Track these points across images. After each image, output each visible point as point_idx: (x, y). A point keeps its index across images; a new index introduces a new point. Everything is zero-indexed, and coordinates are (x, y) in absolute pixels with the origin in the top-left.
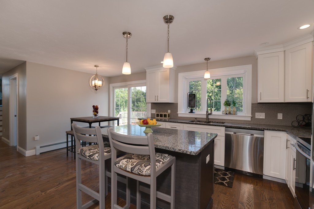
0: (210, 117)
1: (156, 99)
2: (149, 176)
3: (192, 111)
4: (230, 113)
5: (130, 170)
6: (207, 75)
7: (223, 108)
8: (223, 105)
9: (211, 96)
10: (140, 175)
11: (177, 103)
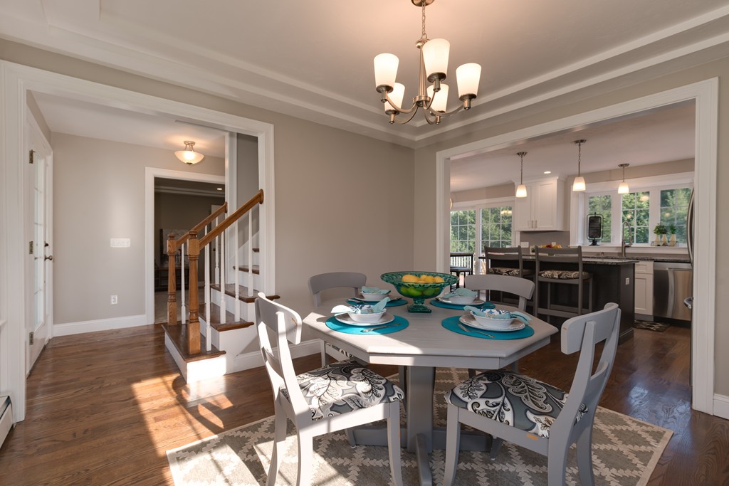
0: (628, 251)
1: (534, 226)
2: (578, 278)
3: (594, 243)
4: (665, 245)
5: (557, 277)
6: (624, 189)
7: (652, 237)
8: (653, 232)
9: (629, 220)
10: (568, 278)
11: (569, 232)
